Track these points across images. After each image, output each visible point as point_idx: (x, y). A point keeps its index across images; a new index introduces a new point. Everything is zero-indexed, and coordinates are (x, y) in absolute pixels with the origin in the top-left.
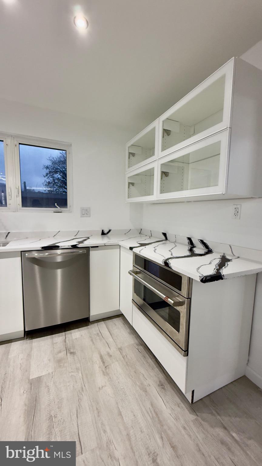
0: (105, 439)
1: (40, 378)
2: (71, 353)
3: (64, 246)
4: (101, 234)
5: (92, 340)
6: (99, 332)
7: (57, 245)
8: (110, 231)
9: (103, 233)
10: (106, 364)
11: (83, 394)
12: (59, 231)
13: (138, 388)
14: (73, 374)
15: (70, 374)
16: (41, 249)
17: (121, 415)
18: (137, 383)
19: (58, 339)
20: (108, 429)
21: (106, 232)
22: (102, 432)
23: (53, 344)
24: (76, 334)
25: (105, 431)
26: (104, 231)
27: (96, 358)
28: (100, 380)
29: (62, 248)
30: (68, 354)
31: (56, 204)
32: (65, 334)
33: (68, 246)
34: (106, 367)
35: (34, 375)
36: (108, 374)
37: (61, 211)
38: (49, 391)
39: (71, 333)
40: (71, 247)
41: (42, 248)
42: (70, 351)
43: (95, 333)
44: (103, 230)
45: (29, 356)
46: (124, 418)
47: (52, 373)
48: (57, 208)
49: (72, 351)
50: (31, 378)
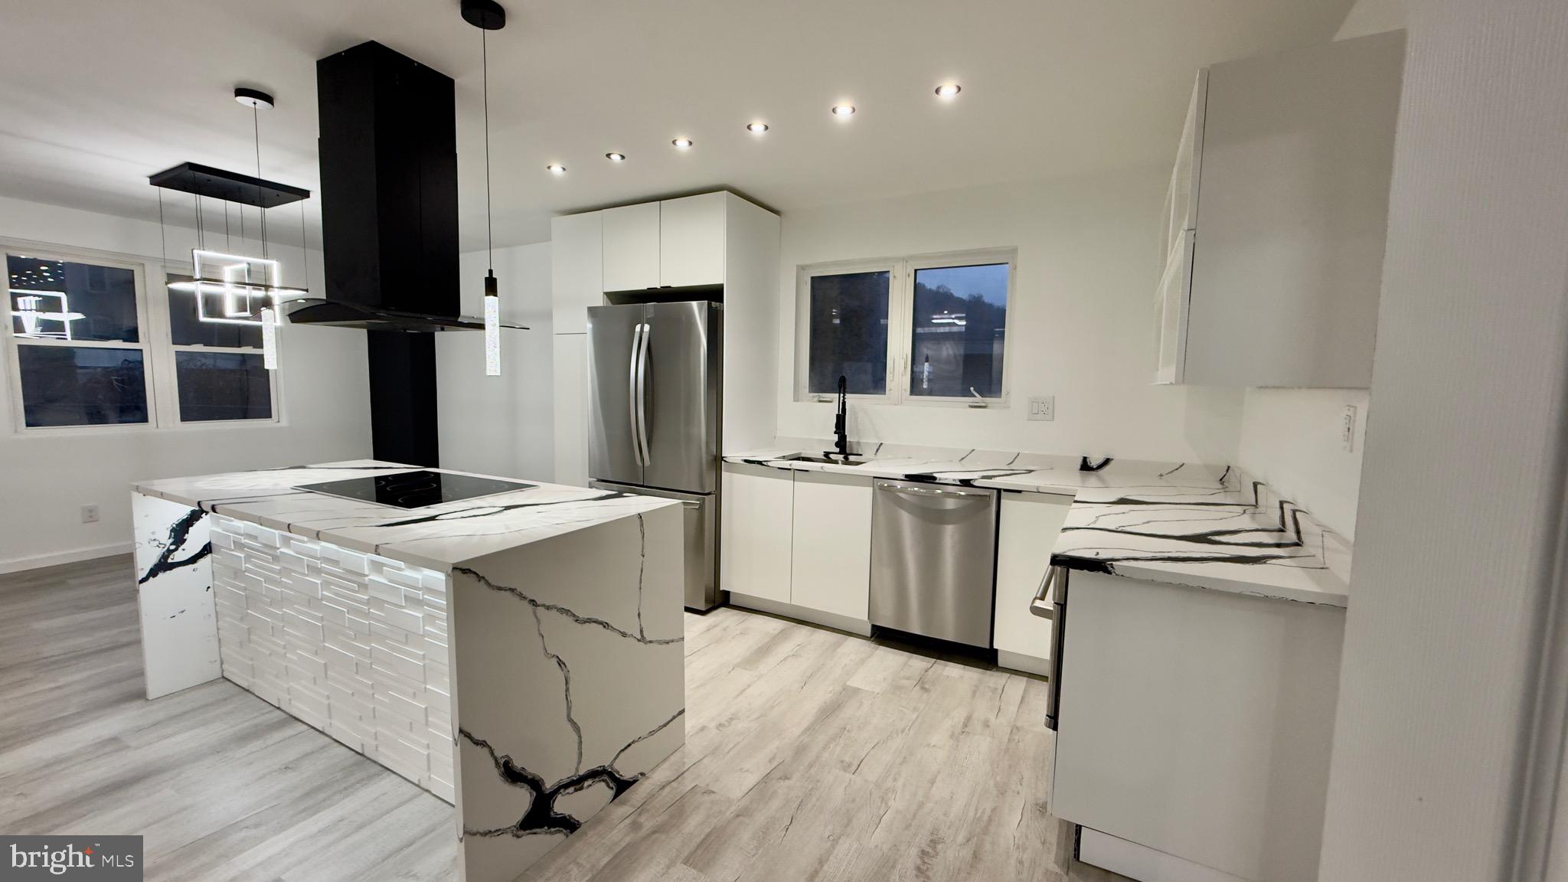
0: (889, 783)
1: (859, 689)
2: (923, 688)
3: (946, 479)
4: (1079, 467)
5: (974, 693)
6: (1000, 688)
7: (935, 475)
8: (1107, 462)
9: (1085, 466)
10: (967, 730)
11: (900, 735)
12: (973, 450)
13: (992, 782)
14: (904, 710)
15: (901, 708)
16: (903, 478)
17: (933, 784)
18: (998, 778)
19: (918, 663)
20: (900, 782)
21: (1094, 463)
22: (891, 777)
23: (905, 664)
24: (953, 671)
25: (895, 780)
26: (1088, 460)
27: (959, 716)
28: (939, 737)
29: (941, 482)
30: (918, 687)
31: (972, 389)
32: (935, 662)
33: (954, 480)
34: (963, 732)
35: (854, 682)
36: (958, 740)
37: (983, 404)
38: (859, 707)
39: (946, 666)
40: (959, 483)
41: (907, 476)
42: (922, 684)
43: (991, 685)
44: (1085, 459)
45: (863, 661)
46: (934, 789)
47: (878, 694)
48: (975, 396)
49: (927, 686)
50: (848, 683)
